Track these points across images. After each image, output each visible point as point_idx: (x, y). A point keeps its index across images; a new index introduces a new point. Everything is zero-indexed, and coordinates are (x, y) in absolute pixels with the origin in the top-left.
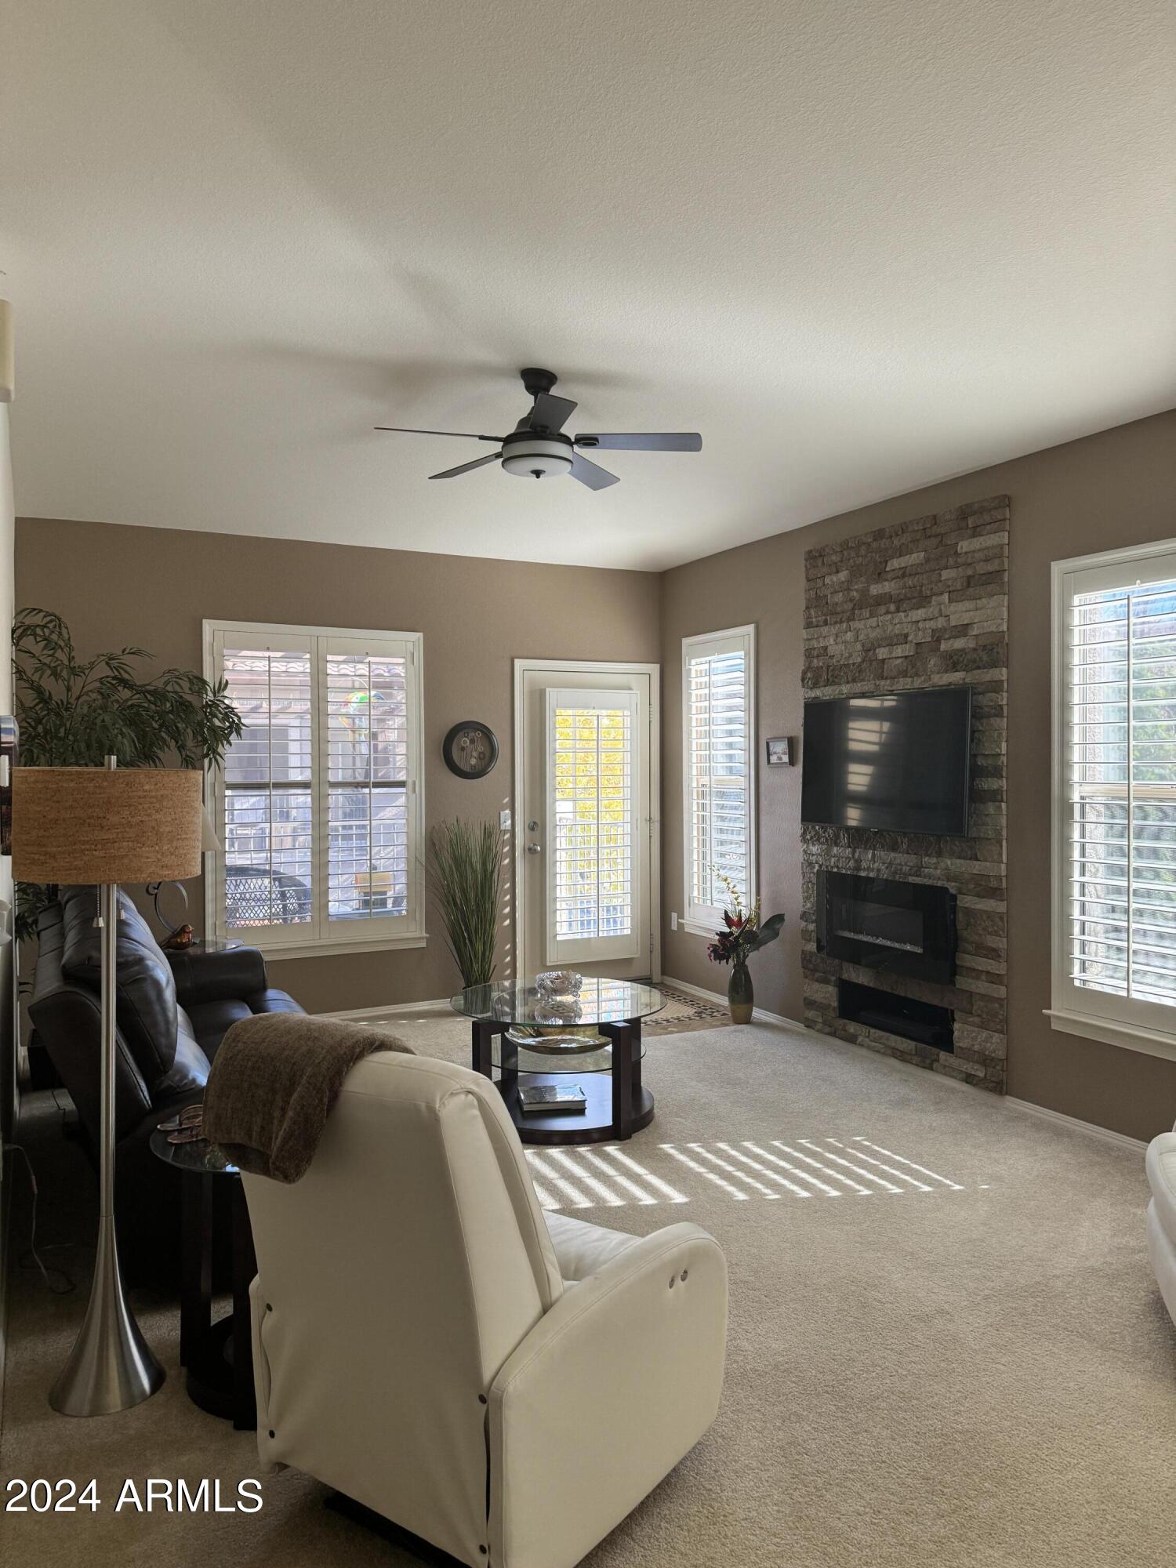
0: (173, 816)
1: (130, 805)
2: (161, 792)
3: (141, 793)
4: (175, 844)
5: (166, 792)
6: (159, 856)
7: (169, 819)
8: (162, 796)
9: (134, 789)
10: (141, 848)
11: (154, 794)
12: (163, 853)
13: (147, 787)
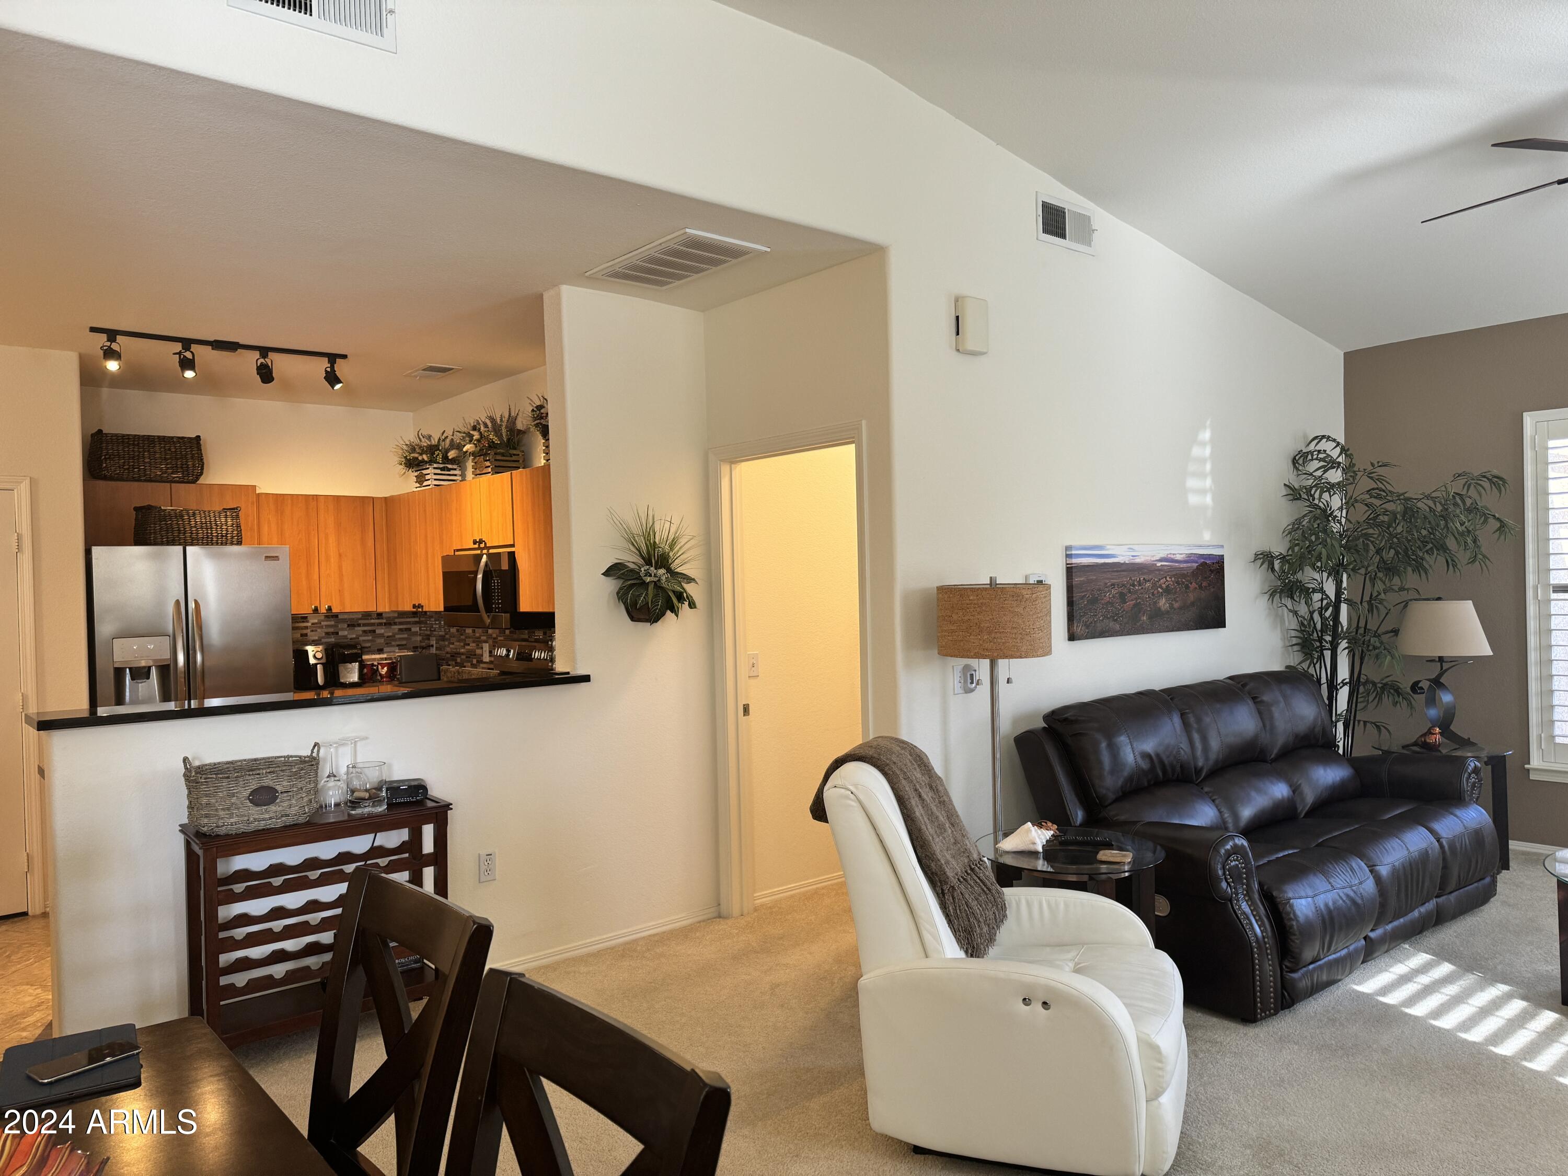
0: (991, 617)
1: (963, 609)
2: (981, 601)
3: (968, 602)
4: (993, 635)
5: (984, 601)
6: (981, 642)
7: (987, 619)
8: (982, 603)
9: (964, 598)
10: (969, 636)
11: (976, 602)
12: (984, 641)
13: (971, 598)
